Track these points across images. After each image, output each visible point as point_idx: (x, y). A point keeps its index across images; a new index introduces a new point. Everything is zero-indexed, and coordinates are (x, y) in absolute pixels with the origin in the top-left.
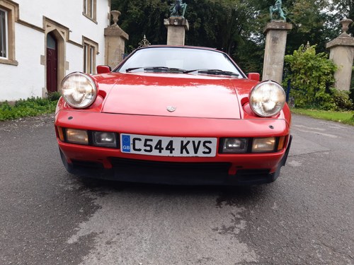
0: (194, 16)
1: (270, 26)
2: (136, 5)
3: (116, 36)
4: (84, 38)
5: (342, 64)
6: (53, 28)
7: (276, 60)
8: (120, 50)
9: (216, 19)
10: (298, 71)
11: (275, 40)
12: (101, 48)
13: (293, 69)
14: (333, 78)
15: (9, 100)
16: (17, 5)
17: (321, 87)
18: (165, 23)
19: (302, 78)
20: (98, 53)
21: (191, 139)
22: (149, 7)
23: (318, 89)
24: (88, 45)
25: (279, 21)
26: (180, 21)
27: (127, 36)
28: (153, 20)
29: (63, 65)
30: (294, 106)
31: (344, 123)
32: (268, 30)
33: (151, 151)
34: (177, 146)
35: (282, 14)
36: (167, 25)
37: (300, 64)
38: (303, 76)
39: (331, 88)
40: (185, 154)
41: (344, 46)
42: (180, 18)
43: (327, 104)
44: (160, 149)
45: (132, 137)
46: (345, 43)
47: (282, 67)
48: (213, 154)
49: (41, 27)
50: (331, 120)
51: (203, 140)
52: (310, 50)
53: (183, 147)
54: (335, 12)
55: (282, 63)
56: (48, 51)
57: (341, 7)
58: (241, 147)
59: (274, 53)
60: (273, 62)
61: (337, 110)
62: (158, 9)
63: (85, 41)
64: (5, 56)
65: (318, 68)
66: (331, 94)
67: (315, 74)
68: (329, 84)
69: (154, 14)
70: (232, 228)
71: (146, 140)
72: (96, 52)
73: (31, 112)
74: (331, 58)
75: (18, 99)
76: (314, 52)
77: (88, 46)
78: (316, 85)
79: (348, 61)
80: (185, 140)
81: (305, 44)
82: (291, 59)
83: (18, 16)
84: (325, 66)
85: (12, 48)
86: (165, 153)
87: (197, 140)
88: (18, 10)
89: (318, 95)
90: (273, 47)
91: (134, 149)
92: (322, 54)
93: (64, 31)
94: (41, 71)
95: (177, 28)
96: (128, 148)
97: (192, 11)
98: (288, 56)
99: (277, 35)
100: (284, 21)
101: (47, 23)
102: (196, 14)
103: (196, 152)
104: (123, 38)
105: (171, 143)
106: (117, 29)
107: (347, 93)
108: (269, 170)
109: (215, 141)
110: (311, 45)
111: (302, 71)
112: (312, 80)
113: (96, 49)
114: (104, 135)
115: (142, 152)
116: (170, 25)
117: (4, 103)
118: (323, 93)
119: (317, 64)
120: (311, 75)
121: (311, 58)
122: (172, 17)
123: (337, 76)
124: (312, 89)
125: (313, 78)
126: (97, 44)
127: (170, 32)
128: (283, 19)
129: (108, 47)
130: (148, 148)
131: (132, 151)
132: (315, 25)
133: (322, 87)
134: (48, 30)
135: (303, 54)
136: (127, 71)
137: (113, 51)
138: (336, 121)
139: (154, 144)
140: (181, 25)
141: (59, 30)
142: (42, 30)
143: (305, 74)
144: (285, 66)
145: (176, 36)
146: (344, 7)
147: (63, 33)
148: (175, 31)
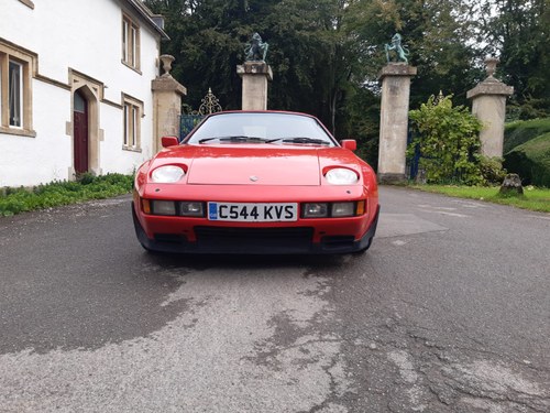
0: (278, 55)
1: (385, 71)
2: (194, 43)
3: (168, 91)
4: (125, 95)
5: (489, 120)
6: (81, 83)
7: (397, 119)
8: (174, 110)
9: (312, 60)
10: (428, 132)
11: (394, 90)
12: (148, 109)
13: (421, 130)
14: (477, 140)
15: (25, 185)
16: (36, 55)
17: (462, 154)
18: (239, 71)
19: (435, 142)
20: (143, 116)
21: (274, 205)
22: (213, 46)
23: (458, 157)
24: (129, 104)
25: (399, 64)
26: (260, 69)
27: (184, 91)
28: (219, 63)
29: (96, 135)
30: (425, 181)
31: (487, 200)
32: (384, 77)
33: (236, 217)
34: (261, 211)
35: (403, 55)
36: (242, 74)
37: (431, 122)
38: (436, 140)
39: (475, 155)
40: (268, 219)
41: (491, 95)
42: (260, 63)
43: (472, 177)
44: (246, 215)
45: (219, 204)
46: (491, 90)
47: (406, 127)
48: (295, 218)
49: (67, 83)
50: (470, 198)
51: (285, 205)
52: (444, 103)
53: (267, 213)
54: (483, 45)
55: (406, 121)
56: (76, 115)
57: (492, 37)
58: (322, 212)
59: (394, 108)
60: (393, 121)
61: (486, 185)
62: (226, 48)
63: (126, 100)
64: (18, 125)
65: (456, 127)
66: (476, 163)
67: (452, 135)
68: (472, 149)
69: (220, 55)
70: (317, 292)
71: (232, 207)
72: (140, 114)
73: (63, 200)
74: (474, 111)
75: (37, 184)
76: (450, 105)
77: (130, 106)
78: (455, 151)
79: (497, 114)
80: (268, 206)
81: (437, 94)
82: (418, 115)
83: (37, 69)
84: (467, 125)
85: (28, 113)
86: (250, 219)
87: (279, 205)
88: (37, 62)
89: (457, 164)
90: (392, 100)
91: (221, 216)
92: (461, 107)
93: (97, 87)
94: (67, 144)
95: (256, 78)
96: (215, 215)
97: (276, 48)
98: (413, 112)
99: (397, 83)
100: (404, 64)
101: (74, 77)
102: (282, 53)
103: (279, 217)
104: (178, 93)
105: (255, 209)
106: (170, 80)
107: (499, 160)
108: (353, 237)
109: (295, 205)
110: (445, 95)
111: (435, 132)
112: (448, 144)
113: (140, 109)
114: (190, 205)
115: (229, 219)
116: (246, 73)
117: (18, 189)
118: (465, 161)
119: (455, 122)
120: (447, 137)
121: (447, 114)
122: (249, 63)
123: (483, 138)
124: (449, 156)
125: (450, 141)
126: (141, 102)
127: (246, 83)
128: (403, 61)
129: (157, 106)
130: (234, 215)
131: (219, 219)
132: (456, 63)
133: (464, 153)
134: (75, 87)
135: (435, 108)
136: (200, 142)
137: (164, 112)
138: (477, 199)
139: (239, 210)
140: (261, 73)
141: (90, 86)
142: (68, 87)
143: (439, 135)
144: (409, 126)
145: (254, 89)
146: (496, 38)
147: (96, 90)
148: (254, 82)
